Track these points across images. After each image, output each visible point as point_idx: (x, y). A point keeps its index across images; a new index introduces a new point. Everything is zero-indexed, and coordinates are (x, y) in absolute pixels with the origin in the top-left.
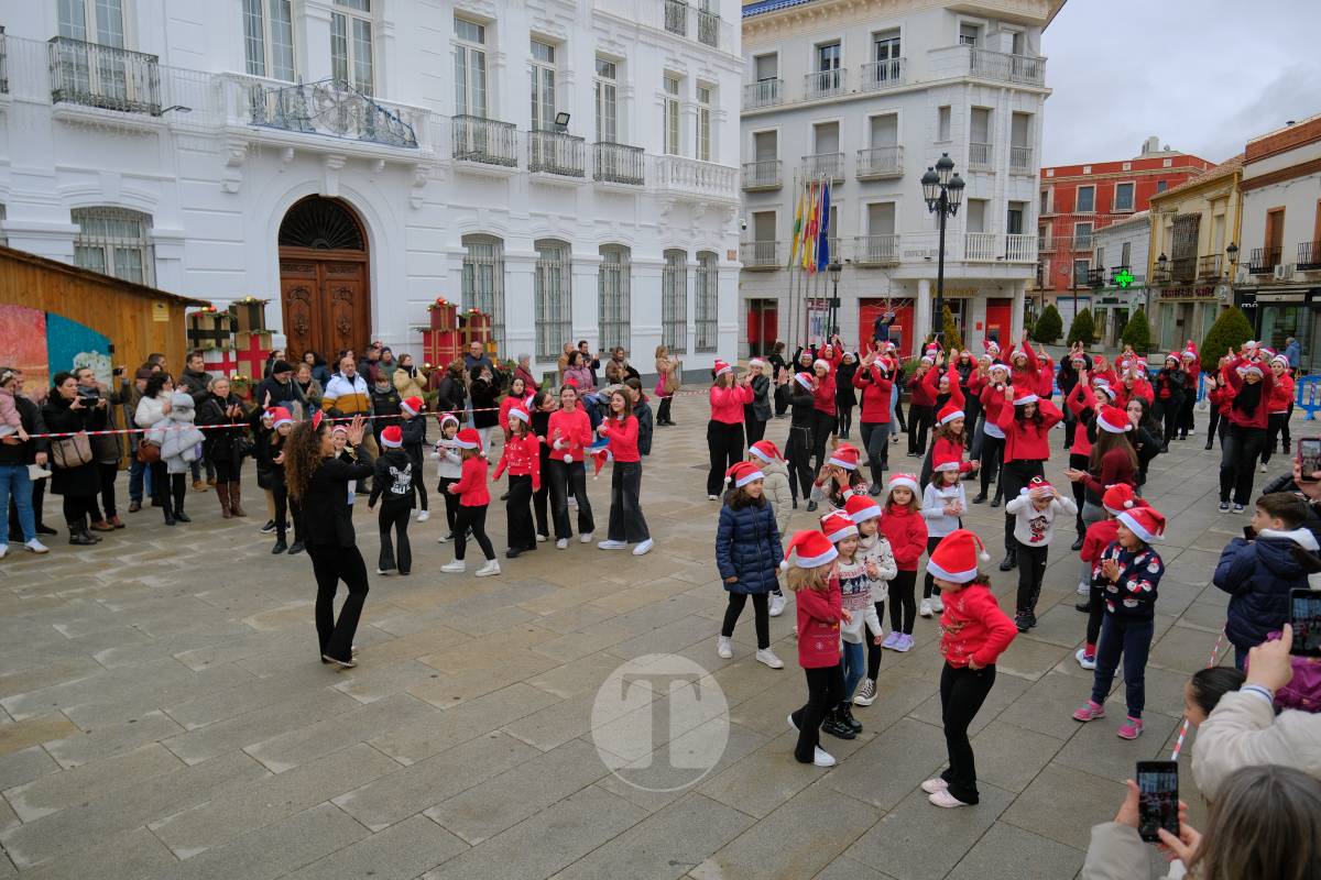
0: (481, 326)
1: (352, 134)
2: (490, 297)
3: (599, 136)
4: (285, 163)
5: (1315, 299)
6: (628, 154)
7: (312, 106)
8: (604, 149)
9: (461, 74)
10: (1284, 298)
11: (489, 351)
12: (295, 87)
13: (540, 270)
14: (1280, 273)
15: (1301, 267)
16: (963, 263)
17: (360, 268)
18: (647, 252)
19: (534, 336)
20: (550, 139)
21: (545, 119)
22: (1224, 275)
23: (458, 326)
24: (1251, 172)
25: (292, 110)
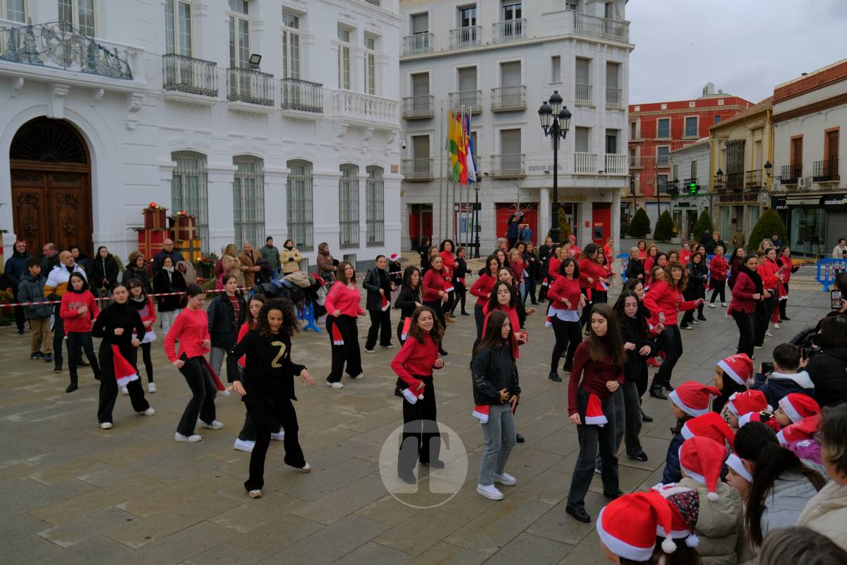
0: (188, 225)
1: (76, 67)
2: (195, 202)
3: (286, 73)
4: (16, 90)
5: (827, 202)
6: (309, 88)
7: (40, 43)
8: (289, 84)
9: (171, 22)
10: (807, 202)
11: (194, 246)
12: (26, 27)
13: (238, 180)
14: (802, 184)
15: (816, 179)
16: (573, 176)
17: (83, 179)
18: (326, 167)
19: (233, 234)
20: (245, 74)
21: (241, 58)
22: (763, 185)
23: (168, 226)
24: (779, 109)
25: (22, 46)
